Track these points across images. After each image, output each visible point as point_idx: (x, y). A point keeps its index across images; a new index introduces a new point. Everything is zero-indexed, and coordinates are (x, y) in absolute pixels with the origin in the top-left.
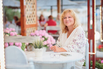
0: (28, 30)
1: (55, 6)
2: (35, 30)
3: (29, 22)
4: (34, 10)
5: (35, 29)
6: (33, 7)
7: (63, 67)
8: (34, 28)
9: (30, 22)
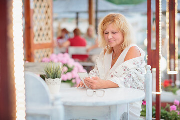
0: (38, 53)
1: (84, 12)
2: (50, 54)
3: (39, 39)
4: (49, 18)
5: (50, 51)
6: (47, 12)
7: (110, 112)
8: (48, 50)
9: (42, 40)
